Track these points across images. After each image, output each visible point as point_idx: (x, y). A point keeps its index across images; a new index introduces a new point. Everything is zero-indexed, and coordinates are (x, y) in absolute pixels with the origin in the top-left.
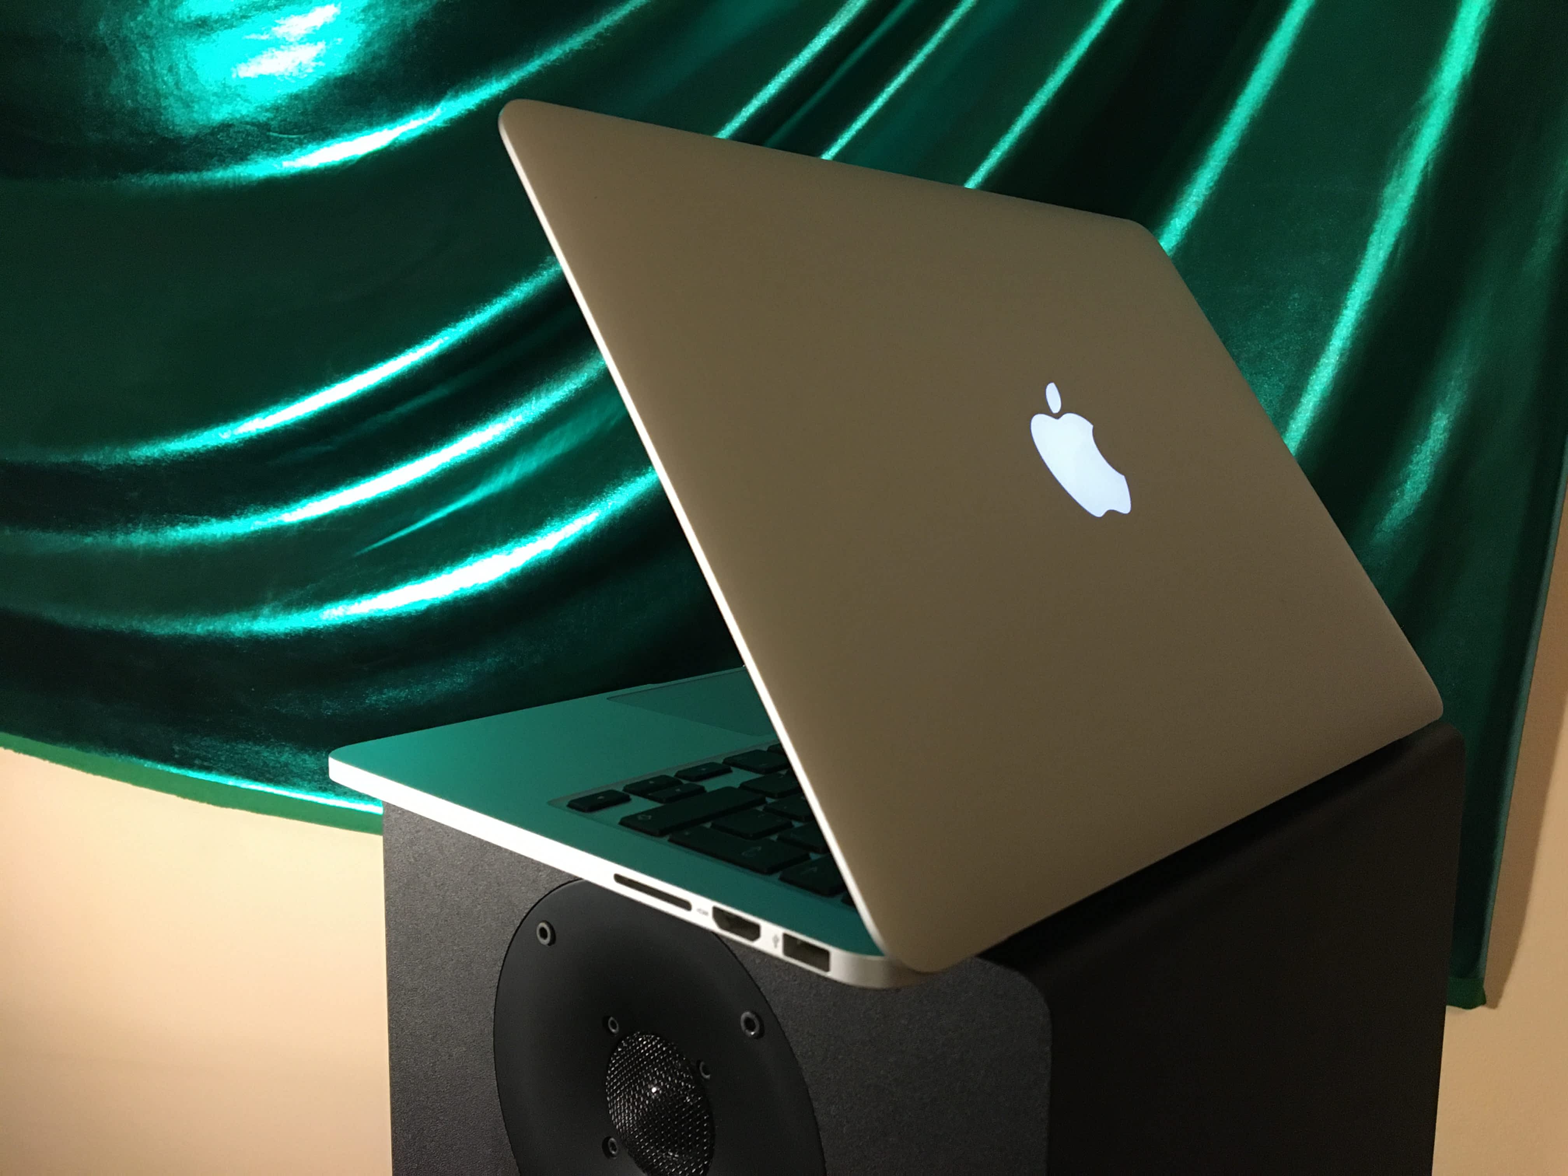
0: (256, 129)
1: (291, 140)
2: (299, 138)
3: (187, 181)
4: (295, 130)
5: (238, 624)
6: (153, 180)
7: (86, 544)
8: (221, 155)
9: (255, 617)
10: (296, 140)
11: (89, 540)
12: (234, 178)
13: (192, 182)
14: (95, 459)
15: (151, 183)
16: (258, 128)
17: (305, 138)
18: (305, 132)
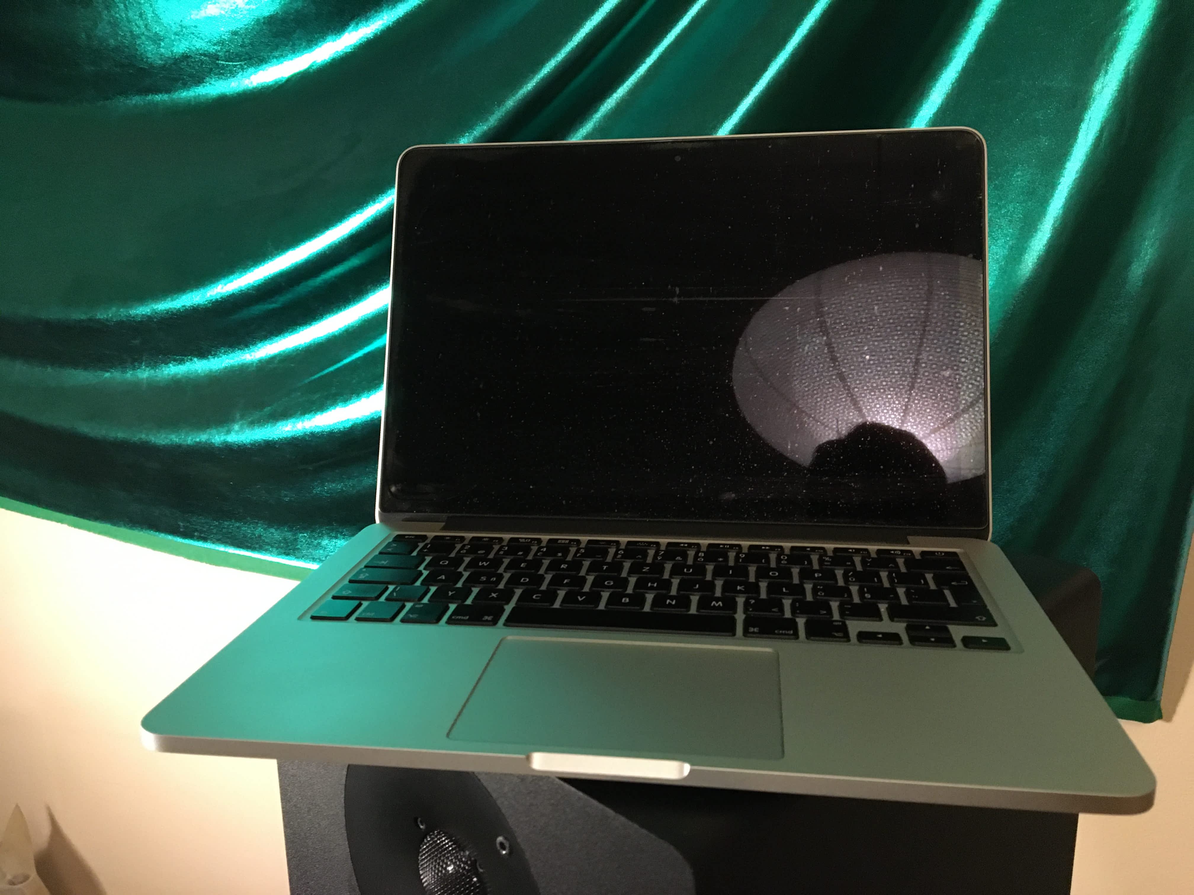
0: (208, 59)
1: (235, 66)
2: (240, 65)
3: (161, 99)
4: (238, 59)
5: (217, 437)
6: (136, 100)
7: (106, 378)
8: (183, 79)
9: (228, 432)
10: (239, 66)
11: (107, 375)
12: (195, 97)
13: (165, 100)
14: (105, 316)
15: (134, 102)
16: (209, 58)
17: (245, 64)
18: (245, 59)
